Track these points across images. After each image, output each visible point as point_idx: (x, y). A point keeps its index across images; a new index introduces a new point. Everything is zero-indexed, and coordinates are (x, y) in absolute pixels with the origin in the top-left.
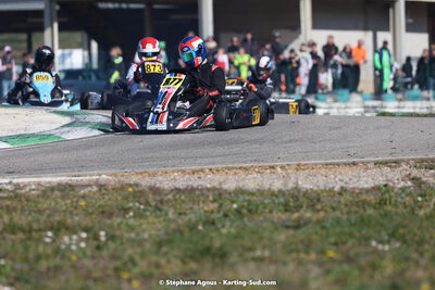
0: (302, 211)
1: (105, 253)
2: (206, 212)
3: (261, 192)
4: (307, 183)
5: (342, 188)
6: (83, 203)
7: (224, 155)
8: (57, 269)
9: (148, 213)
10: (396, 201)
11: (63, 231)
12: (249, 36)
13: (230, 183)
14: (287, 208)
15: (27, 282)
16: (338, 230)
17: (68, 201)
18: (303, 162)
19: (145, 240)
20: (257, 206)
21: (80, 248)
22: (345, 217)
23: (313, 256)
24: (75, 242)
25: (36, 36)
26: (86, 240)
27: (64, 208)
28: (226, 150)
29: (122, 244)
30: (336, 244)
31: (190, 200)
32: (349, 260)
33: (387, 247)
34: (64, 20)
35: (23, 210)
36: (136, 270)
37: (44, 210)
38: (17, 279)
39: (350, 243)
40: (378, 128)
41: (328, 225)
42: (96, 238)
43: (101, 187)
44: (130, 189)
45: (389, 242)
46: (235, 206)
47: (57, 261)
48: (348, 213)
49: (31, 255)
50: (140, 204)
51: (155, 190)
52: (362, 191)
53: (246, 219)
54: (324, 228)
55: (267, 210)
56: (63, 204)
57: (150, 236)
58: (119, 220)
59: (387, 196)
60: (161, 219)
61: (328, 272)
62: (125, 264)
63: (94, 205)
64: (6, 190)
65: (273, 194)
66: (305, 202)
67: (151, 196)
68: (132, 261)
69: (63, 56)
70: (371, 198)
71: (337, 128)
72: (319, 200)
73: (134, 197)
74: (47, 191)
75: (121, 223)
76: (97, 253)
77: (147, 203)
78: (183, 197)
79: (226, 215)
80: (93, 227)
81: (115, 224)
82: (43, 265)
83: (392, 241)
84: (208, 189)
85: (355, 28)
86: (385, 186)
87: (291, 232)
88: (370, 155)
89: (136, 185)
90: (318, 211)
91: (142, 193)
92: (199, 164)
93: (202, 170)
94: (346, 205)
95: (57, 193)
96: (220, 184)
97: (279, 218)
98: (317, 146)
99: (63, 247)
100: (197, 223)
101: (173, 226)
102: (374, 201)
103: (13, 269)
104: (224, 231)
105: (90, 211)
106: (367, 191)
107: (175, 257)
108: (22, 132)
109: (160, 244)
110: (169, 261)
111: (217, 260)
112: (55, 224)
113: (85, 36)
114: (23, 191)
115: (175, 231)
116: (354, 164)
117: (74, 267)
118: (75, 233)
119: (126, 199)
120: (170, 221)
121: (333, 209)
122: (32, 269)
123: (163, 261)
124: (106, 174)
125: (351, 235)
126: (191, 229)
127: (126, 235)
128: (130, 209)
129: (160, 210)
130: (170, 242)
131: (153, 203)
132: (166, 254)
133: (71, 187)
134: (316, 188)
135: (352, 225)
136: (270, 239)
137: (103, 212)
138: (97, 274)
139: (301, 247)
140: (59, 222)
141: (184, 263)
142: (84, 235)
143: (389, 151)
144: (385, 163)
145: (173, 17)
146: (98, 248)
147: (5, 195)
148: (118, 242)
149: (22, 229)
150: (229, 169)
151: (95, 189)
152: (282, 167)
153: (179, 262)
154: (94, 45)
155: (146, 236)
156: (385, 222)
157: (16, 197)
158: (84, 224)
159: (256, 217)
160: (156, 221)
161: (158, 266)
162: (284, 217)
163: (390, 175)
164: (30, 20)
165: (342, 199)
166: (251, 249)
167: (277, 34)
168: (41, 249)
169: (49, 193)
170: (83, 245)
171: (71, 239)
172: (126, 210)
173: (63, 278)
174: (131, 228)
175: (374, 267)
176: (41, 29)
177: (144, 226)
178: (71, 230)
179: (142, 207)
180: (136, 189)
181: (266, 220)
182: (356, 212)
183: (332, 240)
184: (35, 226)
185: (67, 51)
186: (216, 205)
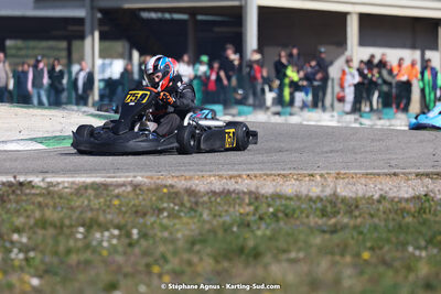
0: (339, 217)
1: (137, 250)
2: (241, 214)
3: (298, 197)
4: (345, 190)
5: (381, 196)
6: (116, 202)
7: (263, 163)
8: (87, 263)
9: (182, 214)
10: (435, 211)
11: (95, 227)
12: (295, 51)
13: (268, 188)
14: (324, 213)
15: (56, 274)
16: (375, 235)
17: (102, 200)
18: (342, 172)
19: (178, 239)
20: (294, 211)
21: (111, 245)
22: (382, 224)
23: (348, 259)
24: (106, 239)
25: (76, 44)
26: (119, 237)
27: (97, 206)
28: (265, 158)
29: (154, 243)
30: (372, 249)
31: (225, 204)
32: (384, 263)
33: (424, 254)
34: (106, 28)
35: (55, 207)
36: (168, 267)
37: (77, 207)
38: (47, 272)
39: (386, 248)
40: (421, 141)
41: (365, 231)
42: (129, 235)
43: (136, 187)
44: (165, 190)
45: (426, 248)
46: (271, 210)
47: (87, 255)
48: (386, 220)
49: (62, 248)
50: (175, 204)
51: (190, 192)
52: (401, 200)
53: (282, 223)
54: (361, 233)
55: (304, 215)
56: (95, 203)
57: (183, 235)
58: (153, 219)
59: (427, 205)
60: (196, 220)
61: (362, 273)
62: (156, 261)
63: (128, 205)
64: (38, 187)
65: (311, 199)
66: (343, 207)
67: (186, 198)
68: (164, 258)
69: (103, 66)
70: (411, 206)
71: (379, 140)
72: (357, 207)
73: (169, 198)
74: (81, 190)
75: (155, 222)
76: (129, 250)
77: (182, 205)
78: (218, 200)
79: (261, 218)
80: (125, 225)
81: (149, 223)
82: (73, 259)
83: (430, 247)
84: (244, 193)
85: (403, 46)
86: (426, 195)
87: (327, 236)
88: (412, 167)
89: (172, 186)
90: (356, 217)
91: (177, 194)
92: (237, 170)
93: (240, 176)
94: (384, 212)
95: (90, 191)
96: (257, 188)
97: (316, 223)
98: (358, 157)
99: (94, 243)
100: (232, 225)
101: (207, 226)
102: (413, 210)
103: (42, 262)
104: (259, 233)
105: (124, 209)
106: (407, 200)
107: (208, 255)
108: (58, 134)
109: (193, 243)
110: (201, 259)
111: (251, 259)
112: (88, 221)
113: (127, 45)
114: (56, 189)
115: (209, 231)
116: (395, 174)
117: (105, 262)
118: (107, 230)
119: (161, 199)
120: (204, 222)
121: (372, 216)
122: (62, 262)
123: (195, 259)
124: (142, 177)
125: (388, 241)
126: (225, 230)
127: (159, 234)
128: (164, 209)
129: (196, 211)
130: (203, 241)
131: (188, 205)
132: (198, 252)
133: (105, 186)
134: (354, 196)
135: (389, 231)
136: (305, 242)
137: (136, 212)
138: (128, 269)
139: (336, 250)
140: (91, 219)
141: (217, 262)
142: (116, 232)
143: (431, 163)
144: (427, 175)
145: (217, 29)
146: (131, 245)
147: (38, 192)
148: (151, 242)
149: (53, 225)
150: (267, 175)
151: (129, 189)
152: (321, 176)
153: (211, 261)
154: (136, 55)
155: (179, 235)
156: (424, 229)
157: (49, 193)
158: (116, 221)
159: (292, 221)
160: (190, 221)
161: (190, 263)
162: (320, 222)
163: (431, 187)
164: (71, 28)
165: (381, 208)
166: (285, 251)
167: (323, 50)
168: (71, 243)
169: (82, 191)
170: (115, 241)
171: (102, 236)
172: (161, 211)
173: (92, 273)
174: (165, 228)
175: (409, 269)
176: (82, 37)
177: (178, 226)
178: (103, 227)
179: (177, 208)
180: (172, 191)
181: (303, 224)
182: (394, 220)
183: (369, 244)
184: (67, 222)
185: (107, 61)
186: (252, 208)
